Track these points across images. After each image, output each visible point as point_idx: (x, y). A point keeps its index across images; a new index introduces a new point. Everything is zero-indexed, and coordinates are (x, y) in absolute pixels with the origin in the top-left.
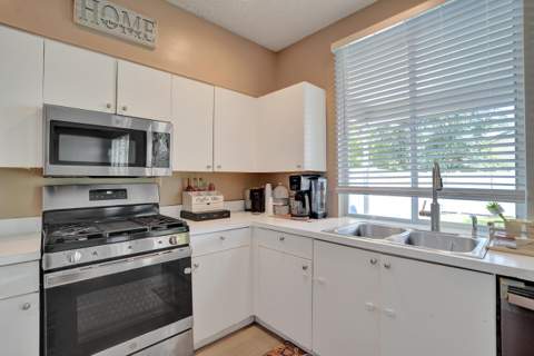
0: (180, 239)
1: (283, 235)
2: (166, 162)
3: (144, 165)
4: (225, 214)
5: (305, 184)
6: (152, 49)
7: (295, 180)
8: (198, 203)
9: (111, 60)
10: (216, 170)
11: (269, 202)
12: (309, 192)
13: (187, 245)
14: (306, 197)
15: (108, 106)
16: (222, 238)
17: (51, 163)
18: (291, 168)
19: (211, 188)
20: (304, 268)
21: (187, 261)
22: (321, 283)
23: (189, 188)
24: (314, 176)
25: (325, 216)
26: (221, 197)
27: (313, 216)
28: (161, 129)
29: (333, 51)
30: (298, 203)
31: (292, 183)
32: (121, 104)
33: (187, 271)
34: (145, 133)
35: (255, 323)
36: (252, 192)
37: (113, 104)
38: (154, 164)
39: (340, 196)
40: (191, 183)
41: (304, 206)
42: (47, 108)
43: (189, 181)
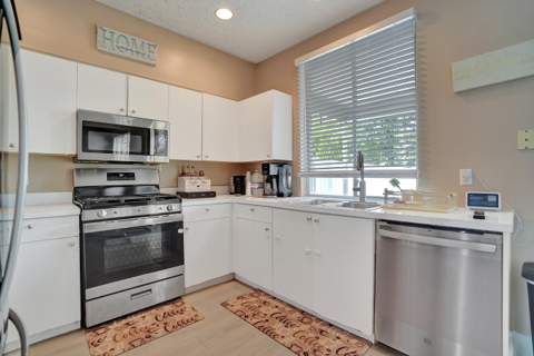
0: (175, 207)
1: (253, 207)
2: (165, 152)
3: (149, 154)
4: (211, 195)
5: (273, 170)
6: (154, 66)
7: (266, 167)
8: (190, 185)
9: (123, 76)
10: (204, 159)
11: (249, 186)
12: (277, 177)
13: (180, 212)
14: (274, 180)
15: (122, 110)
16: (207, 210)
17: (84, 151)
18: (262, 157)
19: (201, 174)
20: (267, 229)
21: (180, 224)
22: (278, 239)
23: (183, 174)
24: (281, 164)
25: (290, 195)
26: (209, 182)
27: (280, 195)
28: (160, 126)
29: (296, 65)
30: (269, 185)
31: (263, 169)
32: (130, 109)
33: (180, 231)
34: (149, 130)
35: (234, 280)
36: (235, 178)
37: (125, 108)
38: (156, 154)
39: (302, 179)
40: (184, 169)
41: (272, 187)
42: (79, 113)
43: (183, 168)
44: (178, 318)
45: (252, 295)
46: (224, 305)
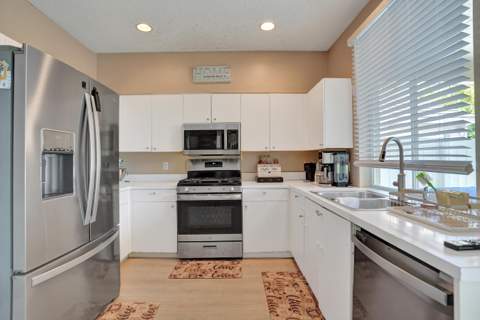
2: (236, 147)
3: (223, 148)
4: (279, 180)
6: (229, 83)
8: (262, 171)
9: (209, 96)
10: (272, 150)
12: (333, 165)
15: (208, 120)
16: (264, 193)
17: (185, 149)
19: (276, 162)
23: (260, 162)
25: (347, 185)
26: (279, 169)
27: (335, 184)
29: (349, 45)
32: (213, 117)
34: (223, 131)
35: (292, 258)
37: (210, 118)
43: (260, 157)
44: (226, 271)
45: (291, 275)
46: (264, 274)
